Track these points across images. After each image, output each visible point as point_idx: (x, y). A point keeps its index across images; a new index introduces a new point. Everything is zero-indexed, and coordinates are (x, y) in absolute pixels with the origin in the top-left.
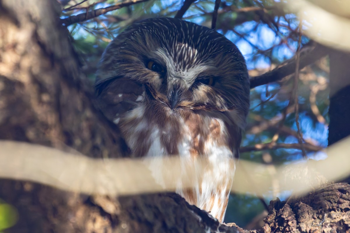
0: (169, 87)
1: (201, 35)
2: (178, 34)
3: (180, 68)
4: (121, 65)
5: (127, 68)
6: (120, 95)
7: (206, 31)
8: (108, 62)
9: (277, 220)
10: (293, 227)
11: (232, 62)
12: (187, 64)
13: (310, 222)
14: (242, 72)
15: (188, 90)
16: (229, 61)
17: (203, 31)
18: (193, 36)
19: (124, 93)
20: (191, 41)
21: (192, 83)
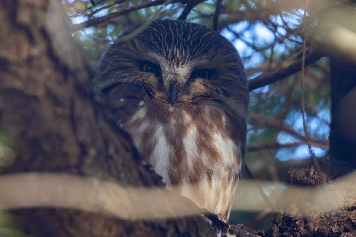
0: (166, 83)
1: (191, 31)
2: (166, 34)
3: (174, 64)
4: (117, 73)
5: (123, 75)
6: (122, 100)
7: (196, 27)
8: (105, 72)
9: (284, 220)
10: (301, 227)
11: (225, 54)
12: (181, 60)
13: (318, 222)
14: (236, 64)
15: (184, 84)
16: (222, 53)
17: (192, 27)
18: (182, 33)
19: (125, 97)
20: (181, 38)
21: (188, 77)
